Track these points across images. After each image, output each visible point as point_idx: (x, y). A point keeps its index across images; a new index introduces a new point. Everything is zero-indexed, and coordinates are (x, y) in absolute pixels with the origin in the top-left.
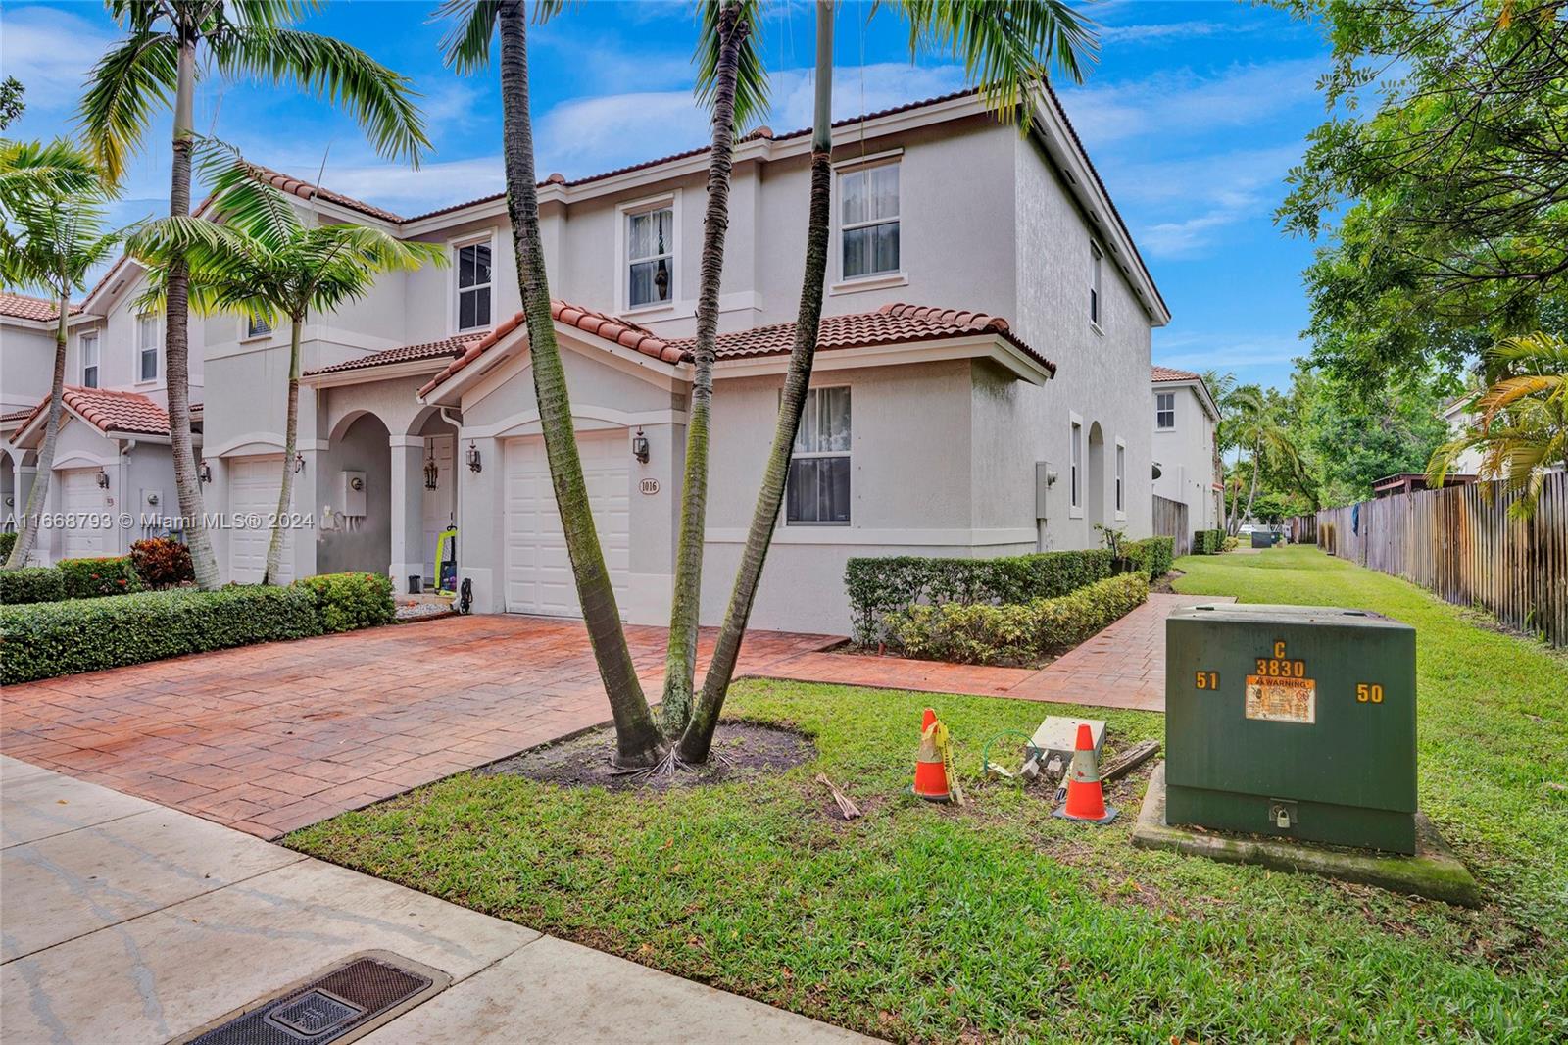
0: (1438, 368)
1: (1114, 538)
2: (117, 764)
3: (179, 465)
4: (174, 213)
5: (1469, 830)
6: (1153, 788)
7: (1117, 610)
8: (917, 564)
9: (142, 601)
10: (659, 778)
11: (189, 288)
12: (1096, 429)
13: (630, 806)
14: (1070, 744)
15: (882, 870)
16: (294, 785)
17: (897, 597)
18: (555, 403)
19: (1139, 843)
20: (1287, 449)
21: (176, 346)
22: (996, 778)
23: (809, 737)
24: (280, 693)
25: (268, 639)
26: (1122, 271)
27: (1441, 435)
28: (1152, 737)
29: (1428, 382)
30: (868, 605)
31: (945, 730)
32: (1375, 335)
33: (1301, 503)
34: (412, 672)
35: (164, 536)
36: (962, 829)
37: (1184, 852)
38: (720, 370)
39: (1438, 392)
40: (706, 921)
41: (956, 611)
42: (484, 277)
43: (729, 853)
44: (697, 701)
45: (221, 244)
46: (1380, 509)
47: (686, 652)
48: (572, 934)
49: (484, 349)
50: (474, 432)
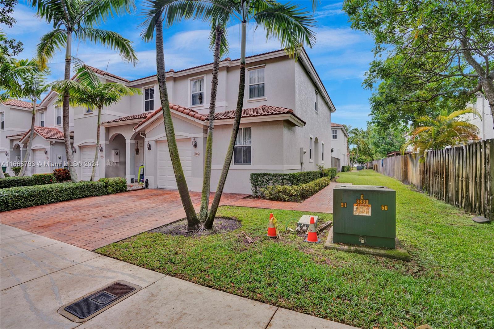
0: (403, 124)
1: (321, 168)
2: (49, 230)
3: (67, 148)
4: (65, 79)
5: (408, 242)
6: (330, 234)
7: (322, 187)
8: (269, 175)
9: (56, 185)
10: (199, 233)
11: (70, 99)
12: (316, 139)
13: (191, 240)
14: (308, 222)
15: (259, 256)
16: (98, 236)
17: (264, 183)
18: (170, 132)
19: (326, 248)
20: (366, 144)
21: (66, 115)
22: (289, 232)
23: (240, 221)
24: (95, 210)
25: (92, 196)
26: (323, 98)
27: (403, 142)
28: (330, 221)
29: (400, 128)
30: (256, 186)
31: (276, 219)
32: (387, 115)
33: (369, 159)
34: (131, 204)
35: (63, 168)
36: (280, 245)
37: (338, 250)
38: (216, 123)
39: (402, 130)
40: (211, 271)
41: (279, 187)
42: (152, 97)
43: (217, 253)
44: (209, 212)
45: (79, 88)
46: (388, 160)
47: (206, 199)
48: (174, 275)
49: (152, 117)
50: (149, 139)
